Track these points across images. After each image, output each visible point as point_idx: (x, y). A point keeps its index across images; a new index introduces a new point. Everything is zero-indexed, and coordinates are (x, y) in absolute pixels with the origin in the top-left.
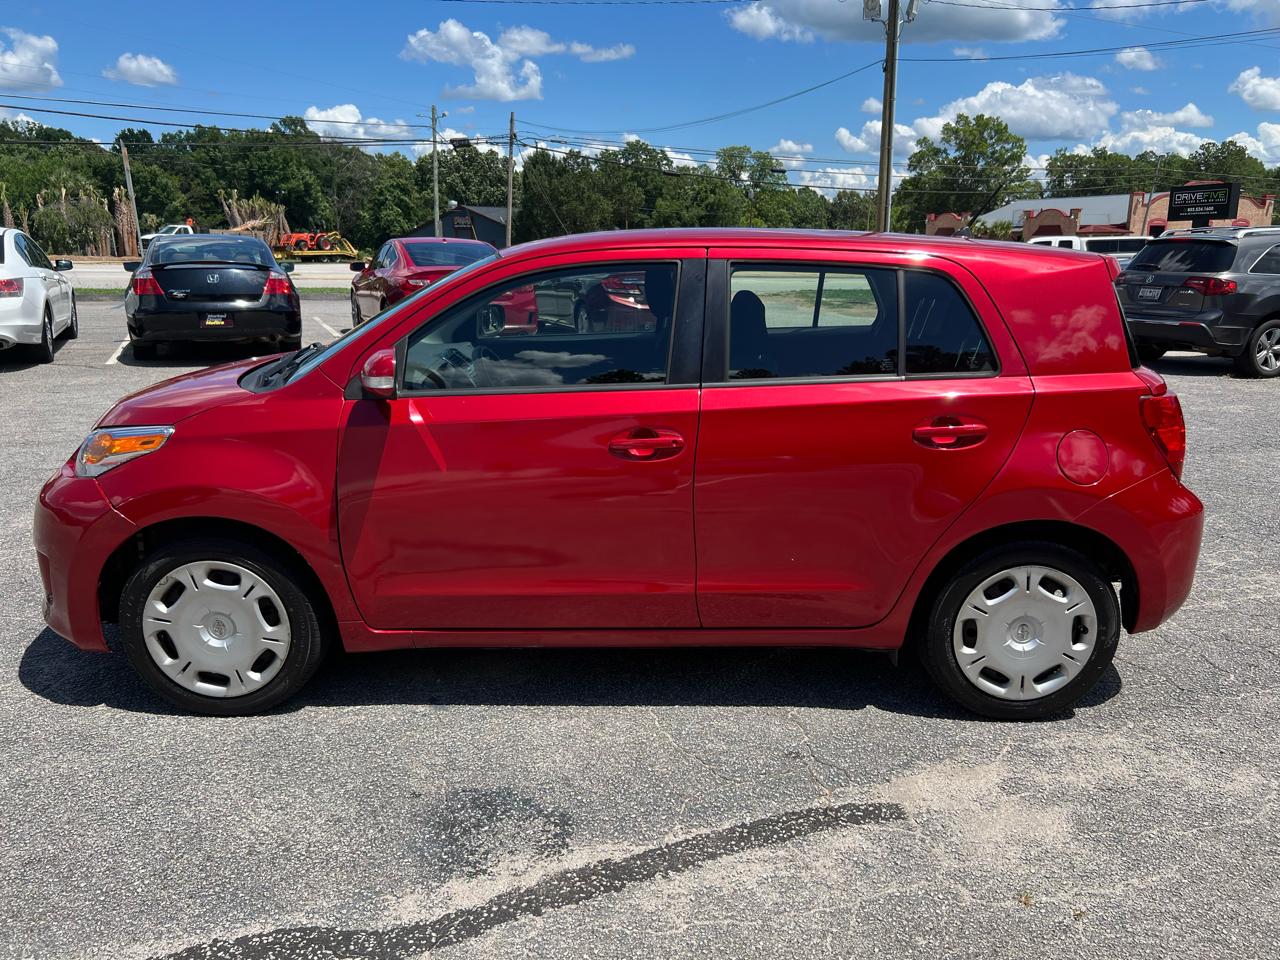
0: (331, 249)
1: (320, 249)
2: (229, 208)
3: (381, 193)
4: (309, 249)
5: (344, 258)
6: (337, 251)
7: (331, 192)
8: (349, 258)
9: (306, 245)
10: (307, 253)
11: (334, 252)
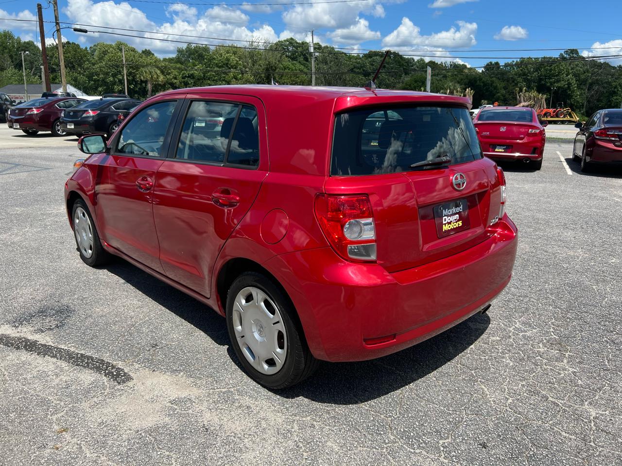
0: (564, 117)
1: (558, 117)
2: (520, 97)
3: (615, 87)
4: (551, 117)
5: (570, 122)
6: (568, 118)
7: (584, 88)
8: (574, 122)
9: (550, 115)
10: (549, 119)
11: (565, 119)
